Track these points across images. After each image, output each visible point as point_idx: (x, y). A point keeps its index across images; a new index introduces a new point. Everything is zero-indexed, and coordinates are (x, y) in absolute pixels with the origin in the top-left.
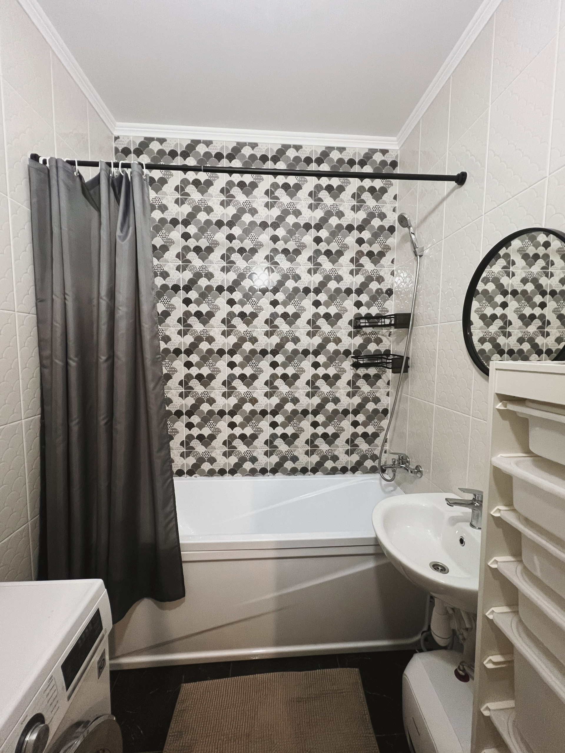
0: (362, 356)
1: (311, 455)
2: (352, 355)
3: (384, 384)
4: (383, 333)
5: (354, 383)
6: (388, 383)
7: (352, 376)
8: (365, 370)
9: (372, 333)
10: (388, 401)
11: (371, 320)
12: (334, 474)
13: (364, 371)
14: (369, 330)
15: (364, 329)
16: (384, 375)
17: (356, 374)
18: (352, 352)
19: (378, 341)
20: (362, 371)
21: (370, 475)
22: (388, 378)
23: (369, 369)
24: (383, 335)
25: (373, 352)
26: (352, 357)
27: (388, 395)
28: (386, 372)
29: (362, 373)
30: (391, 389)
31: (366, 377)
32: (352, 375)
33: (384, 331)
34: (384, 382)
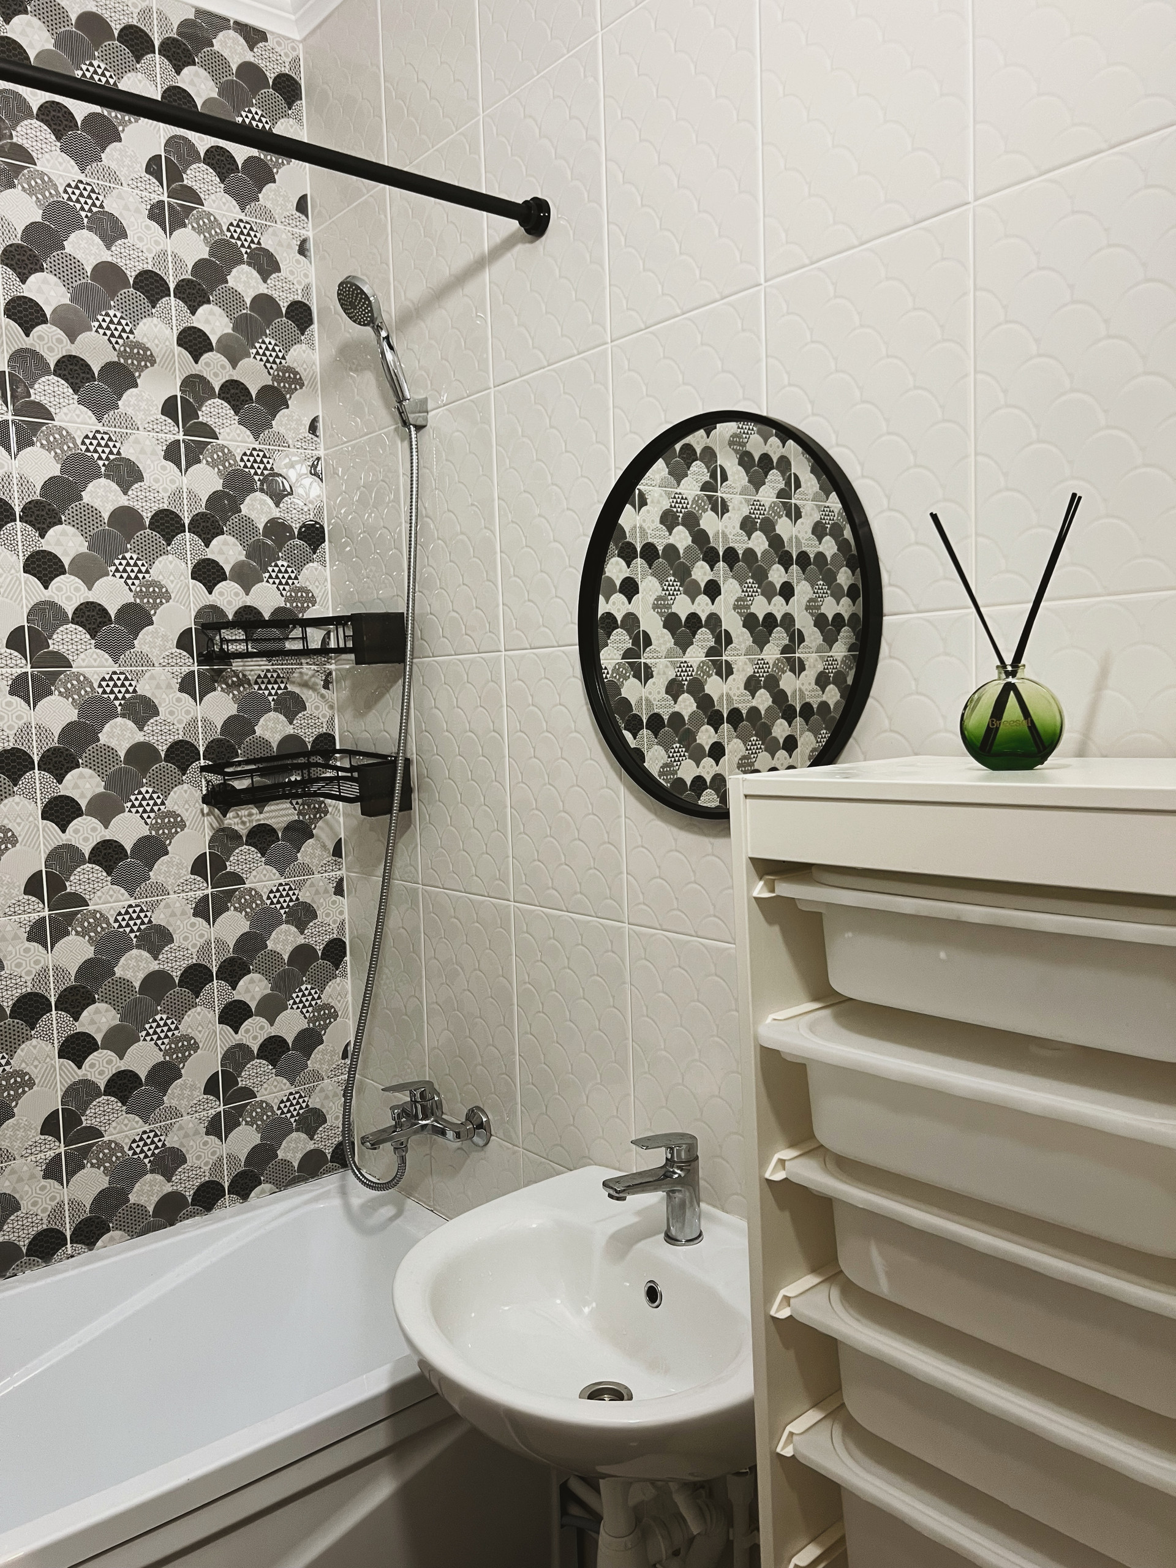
0: (239, 763)
1: (71, 1174)
2: (202, 762)
3: (325, 854)
4: (306, 678)
5: (219, 863)
6: (337, 852)
7: (208, 838)
8: (255, 811)
9: (264, 679)
10: (341, 913)
11: (259, 632)
12: (172, 1225)
13: (250, 815)
14: (255, 668)
15: (237, 665)
16: (320, 823)
17: (223, 830)
18: (201, 750)
19: (291, 706)
20: (242, 819)
21: (303, 1187)
22: (336, 834)
23: (266, 809)
24: (305, 685)
25: (275, 745)
26: (203, 769)
27: (339, 891)
28: (326, 813)
29: (243, 823)
30: (348, 870)
31: (261, 836)
32: (208, 834)
33: (308, 669)
34: (324, 846)
